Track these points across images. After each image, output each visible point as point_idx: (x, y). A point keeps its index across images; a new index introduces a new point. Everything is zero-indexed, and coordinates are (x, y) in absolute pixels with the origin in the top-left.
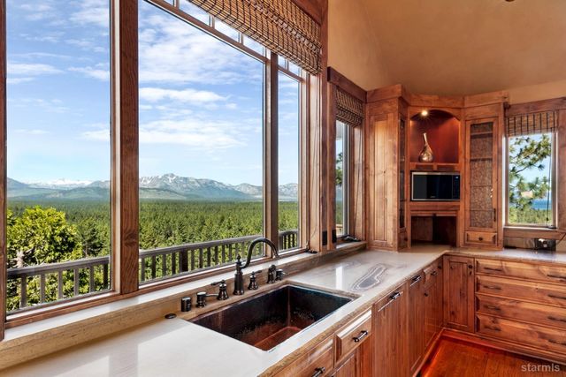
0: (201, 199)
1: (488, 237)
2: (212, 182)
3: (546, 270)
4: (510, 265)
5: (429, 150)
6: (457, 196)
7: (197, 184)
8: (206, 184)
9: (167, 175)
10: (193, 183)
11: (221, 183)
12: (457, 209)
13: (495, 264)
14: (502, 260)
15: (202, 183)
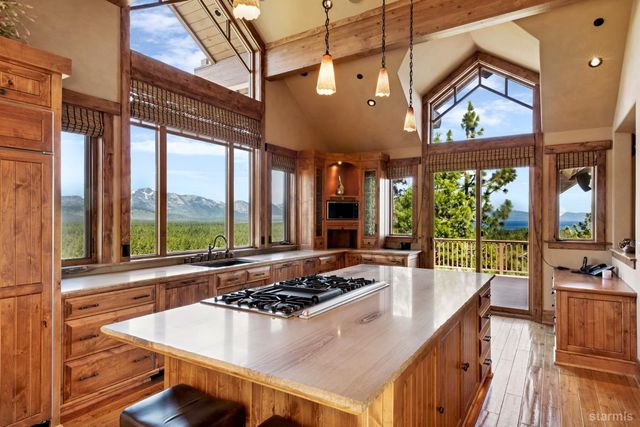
0: (186, 220)
1: (373, 242)
2: (199, 198)
3: (391, 258)
4: (376, 257)
5: (342, 187)
6: (356, 217)
7: (180, 202)
8: (191, 201)
9: (142, 190)
10: (176, 200)
11: (209, 200)
12: (357, 225)
13: (368, 256)
14: (372, 254)
15: (186, 199)
